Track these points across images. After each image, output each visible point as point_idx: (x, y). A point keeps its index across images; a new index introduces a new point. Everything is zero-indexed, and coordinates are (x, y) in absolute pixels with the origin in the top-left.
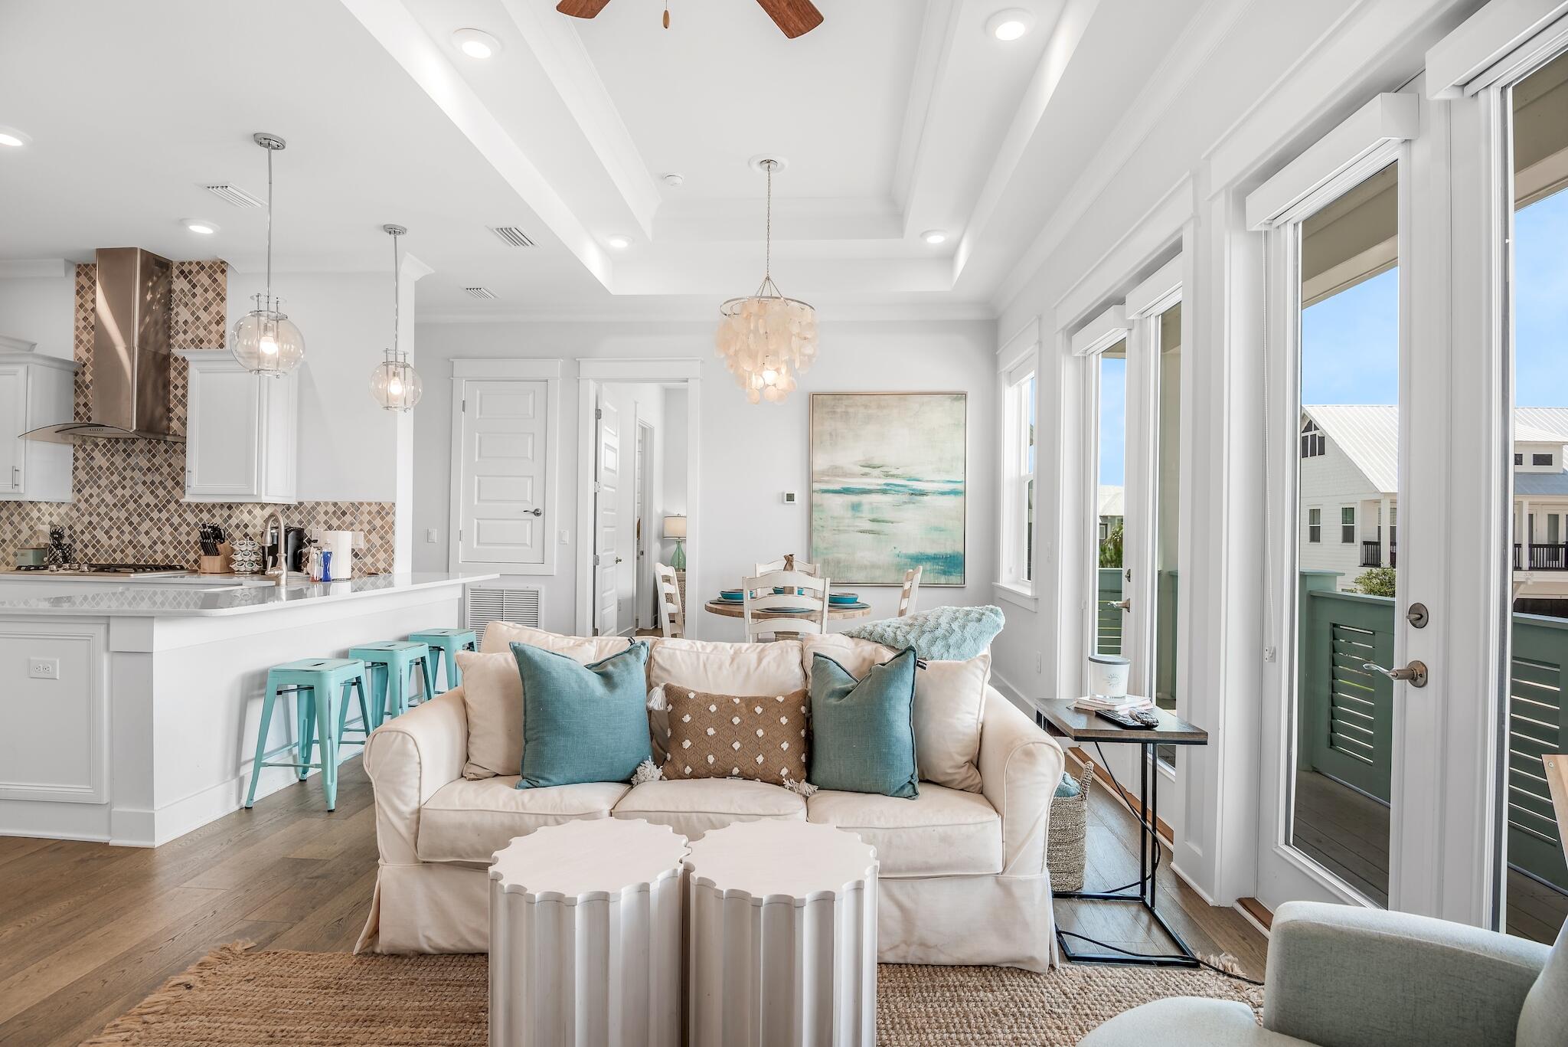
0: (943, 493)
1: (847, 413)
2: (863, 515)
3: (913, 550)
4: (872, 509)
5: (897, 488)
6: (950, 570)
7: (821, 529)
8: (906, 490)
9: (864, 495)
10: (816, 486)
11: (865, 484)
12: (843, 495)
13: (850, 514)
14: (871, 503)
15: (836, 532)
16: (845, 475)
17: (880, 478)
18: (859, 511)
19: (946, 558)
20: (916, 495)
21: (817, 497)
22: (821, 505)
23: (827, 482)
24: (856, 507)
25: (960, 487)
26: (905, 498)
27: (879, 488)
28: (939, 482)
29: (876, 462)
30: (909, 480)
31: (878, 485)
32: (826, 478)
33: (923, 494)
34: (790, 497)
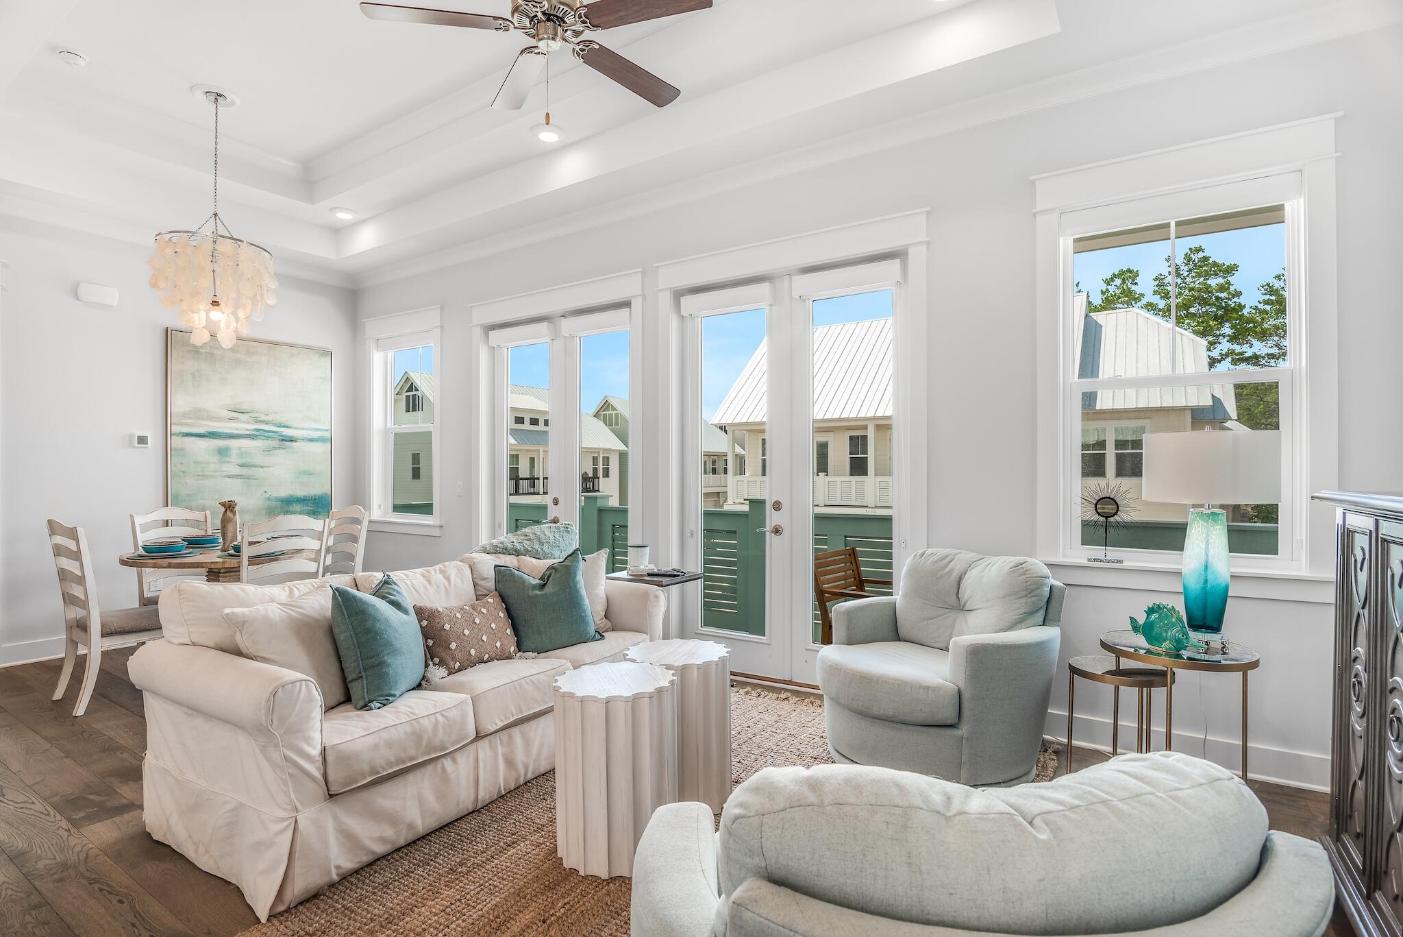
0: (311, 440)
1: (212, 355)
2: (232, 460)
3: (284, 493)
4: (241, 454)
5: (267, 434)
6: (319, 510)
7: (181, 474)
8: (276, 436)
9: (232, 440)
10: (176, 429)
11: (231, 428)
12: (207, 439)
13: (216, 458)
14: (240, 448)
15: (200, 478)
16: (211, 418)
17: (249, 423)
18: (226, 456)
19: (315, 499)
20: (286, 441)
21: (177, 442)
22: (182, 449)
23: (188, 425)
24: (222, 452)
25: (327, 435)
26: (275, 443)
27: (248, 433)
28: (307, 429)
29: (244, 407)
30: (278, 427)
31: (249, 430)
32: (190, 421)
33: (292, 440)
34: (142, 440)
